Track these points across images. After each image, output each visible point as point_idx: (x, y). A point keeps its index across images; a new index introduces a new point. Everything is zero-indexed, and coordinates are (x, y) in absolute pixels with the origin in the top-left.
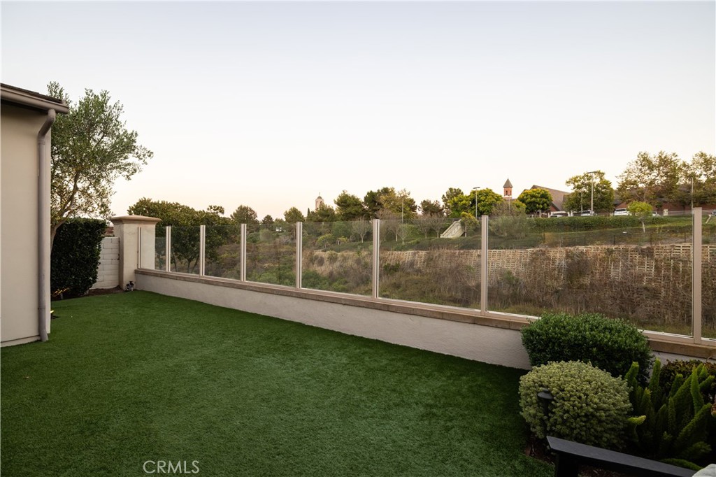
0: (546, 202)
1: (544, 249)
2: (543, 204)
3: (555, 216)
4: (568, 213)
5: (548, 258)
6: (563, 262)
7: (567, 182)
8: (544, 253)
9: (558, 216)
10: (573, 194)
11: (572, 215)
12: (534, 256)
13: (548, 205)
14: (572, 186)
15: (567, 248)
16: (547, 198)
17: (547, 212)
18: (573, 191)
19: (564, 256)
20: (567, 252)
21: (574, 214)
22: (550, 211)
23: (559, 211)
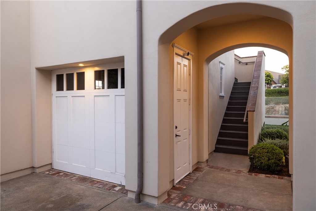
0: (270, 80)
1: (273, 106)
2: (268, 81)
3: (275, 87)
4: (282, 86)
5: (275, 111)
6: (283, 112)
7: (282, 68)
8: (273, 108)
9: (277, 87)
10: (285, 75)
11: (284, 87)
12: (268, 109)
13: (271, 81)
14: (285, 70)
15: (285, 105)
16: (270, 77)
17: (270, 85)
18: (285, 73)
19: (284, 109)
20: (285, 107)
21: (286, 86)
22: (271, 85)
23: (277, 84)
